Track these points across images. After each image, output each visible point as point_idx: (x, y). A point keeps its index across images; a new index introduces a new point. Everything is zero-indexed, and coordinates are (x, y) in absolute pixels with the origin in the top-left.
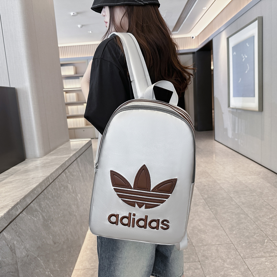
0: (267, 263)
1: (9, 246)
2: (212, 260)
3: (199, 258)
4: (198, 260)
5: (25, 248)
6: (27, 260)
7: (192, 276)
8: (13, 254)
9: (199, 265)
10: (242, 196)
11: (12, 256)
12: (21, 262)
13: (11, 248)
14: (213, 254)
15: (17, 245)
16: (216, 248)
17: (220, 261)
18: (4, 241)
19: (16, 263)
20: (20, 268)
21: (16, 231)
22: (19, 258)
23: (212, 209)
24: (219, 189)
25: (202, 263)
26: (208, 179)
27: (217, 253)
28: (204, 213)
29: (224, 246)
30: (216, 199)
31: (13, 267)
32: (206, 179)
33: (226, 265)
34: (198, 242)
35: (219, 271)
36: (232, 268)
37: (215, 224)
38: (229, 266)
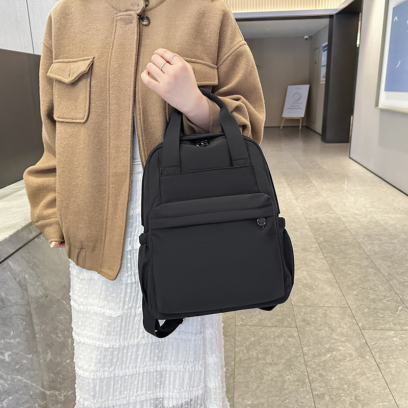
0: (395, 339)
1: (17, 280)
2: (315, 327)
3: (297, 323)
4: (295, 326)
5: (42, 285)
6: (46, 302)
7: (283, 345)
8: (24, 291)
9: (296, 331)
10: (375, 242)
12: (36, 304)
13: (20, 283)
14: (319, 319)
15: (29, 280)
16: (324, 312)
17: (327, 329)
18: (9, 273)
19: (27, 303)
20: (34, 311)
21: (28, 261)
22: (32, 298)
23: (328, 257)
24: (343, 230)
25: (301, 329)
26: (328, 215)
27: (324, 319)
28: (316, 262)
29: (336, 309)
30: (336, 243)
31: (23, 309)
32: (325, 214)
33: (334, 336)
34: (299, 300)
35: (323, 343)
36: (343, 340)
37: (328, 278)
38: (339, 338)
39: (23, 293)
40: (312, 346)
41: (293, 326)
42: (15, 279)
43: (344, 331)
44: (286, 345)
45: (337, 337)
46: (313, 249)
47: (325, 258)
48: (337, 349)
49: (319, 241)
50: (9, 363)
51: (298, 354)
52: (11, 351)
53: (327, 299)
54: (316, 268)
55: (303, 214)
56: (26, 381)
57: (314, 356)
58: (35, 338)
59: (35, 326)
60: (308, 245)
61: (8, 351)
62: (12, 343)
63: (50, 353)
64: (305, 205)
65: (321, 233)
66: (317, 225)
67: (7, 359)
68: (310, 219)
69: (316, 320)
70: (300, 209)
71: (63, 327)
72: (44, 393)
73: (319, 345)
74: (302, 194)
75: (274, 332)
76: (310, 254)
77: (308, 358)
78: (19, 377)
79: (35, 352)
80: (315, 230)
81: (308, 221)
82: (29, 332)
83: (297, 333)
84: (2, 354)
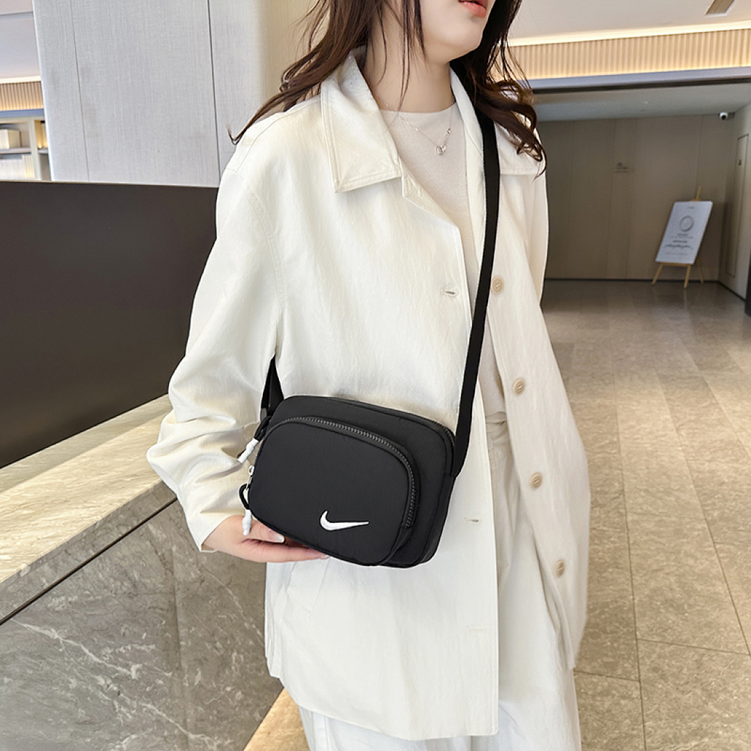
1: (160, 554)
2: (675, 684)
3: (642, 673)
4: (636, 677)
5: (197, 562)
6: (200, 589)
7: (608, 711)
8: (168, 572)
9: (636, 688)
11: (164, 576)
12: (184, 592)
13: (162, 558)
14: (685, 671)
15: (177, 555)
16: (696, 657)
17: (699, 692)
18: (148, 543)
19: (172, 591)
20: (181, 604)
22: (179, 583)
23: (722, 551)
25: (646, 686)
26: (736, 465)
27: (696, 671)
28: (697, 559)
29: (723, 656)
30: (744, 525)
31: (163, 599)
32: (731, 465)
33: (711, 706)
34: (652, 630)
35: (687, 717)
36: (725, 718)
37: (715, 593)
38: (720, 712)
39: (166, 574)
40: (664, 721)
41: (633, 677)
42: (156, 552)
43: (732, 700)
44: (614, 712)
45: (716, 711)
46: (696, 533)
47: (717, 552)
48: (712, 733)
49: (709, 518)
50: (137, 682)
51: (635, 732)
52: (141, 662)
53: (706, 634)
54: (696, 571)
55: (687, 460)
56: (160, 713)
57: (665, 740)
58: (179, 647)
59: (180, 627)
60: (688, 523)
61: (136, 663)
62: (144, 651)
63: (200, 673)
64: (694, 444)
65: (717, 501)
66: (712, 484)
67: (134, 675)
68: (699, 472)
69: (680, 671)
70: (683, 450)
71: (225, 633)
72: (186, 737)
73: (678, 720)
74: (690, 421)
75: (596, 685)
76: (688, 543)
77: (653, 742)
78: (150, 706)
79: (177, 669)
80: (705, 494)
81: (695, 475)
82: (170, 636)
83: (639, 692)
84: (127, 667)
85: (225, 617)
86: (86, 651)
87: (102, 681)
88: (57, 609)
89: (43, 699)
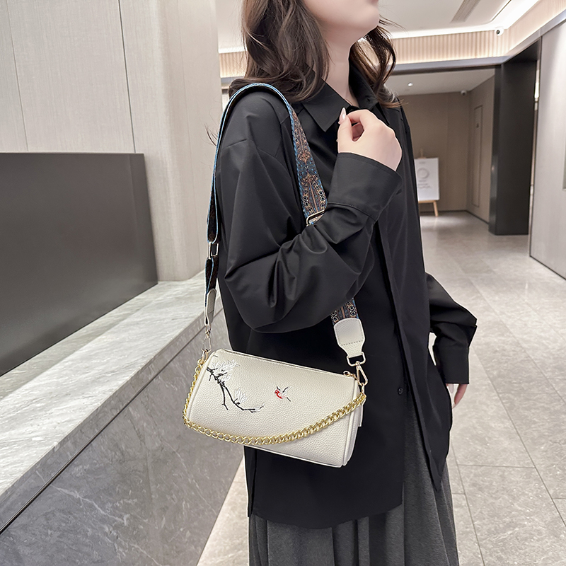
2: (489, 493)
3: (466, 488)
4: (462, 492)
5: (159, 434)
6: (161, 455)
8: (142, 442)
9: (464, 499)
11: (140, 446)
12: (152, 457)
13: (138, 433)
14: (494, 483)
15: (147, 429)
16: (500, 473)
17: (506, 497)
18: (129, 421)
19: (145, 457)
20: (151, 466)
21: (147, 407)
22: (149, 450)
23: (504, 398)
24: (524, 361)
25: (470, 497)
26: (503, 338)
27: (502, 483)
28: (488, 406)
29: (518, 470)
30: (515, 379)
31: (140, 464)
32: (499, 338)
33: (516, 506)
34: (466, 458)
35: (501, 515)
36: (527, 513)
37: (505, 428)
38: (523, 509)
39: (141, 444)
40: (486, 520)
41: (460, 492)
42: (135, 428)
43: (530, 500)
45: (520, 508)
46: (484, 387)
47: (500, 399)
48: (521, 524)
49: (491, 376)
50: (128, 528)
51: (468, 530)
52: (129, 513)
53: (504, 457)
54: (489, 413)
56: (142, 551)
57: (490, 533)
58: (152, 499)
59: (151, 484)
61: (126, 513)
62: (130, 504)
63: (164, 519)
65: (494, 364)
66: (489, 353)
67: (126, 523)
69: (491, 484)
73: (496, 518)
76: (480, 395)
77: (482, 535)
78: (136, 546)
79: (151, 516)
80: (485, 360)
82: (145, 492)
83: (466, 502)
84: (121, 517)
85: (177, 475)
86: (97, 506)
87: (107, 530)
88: (77, 475)
89: (73, 545)
